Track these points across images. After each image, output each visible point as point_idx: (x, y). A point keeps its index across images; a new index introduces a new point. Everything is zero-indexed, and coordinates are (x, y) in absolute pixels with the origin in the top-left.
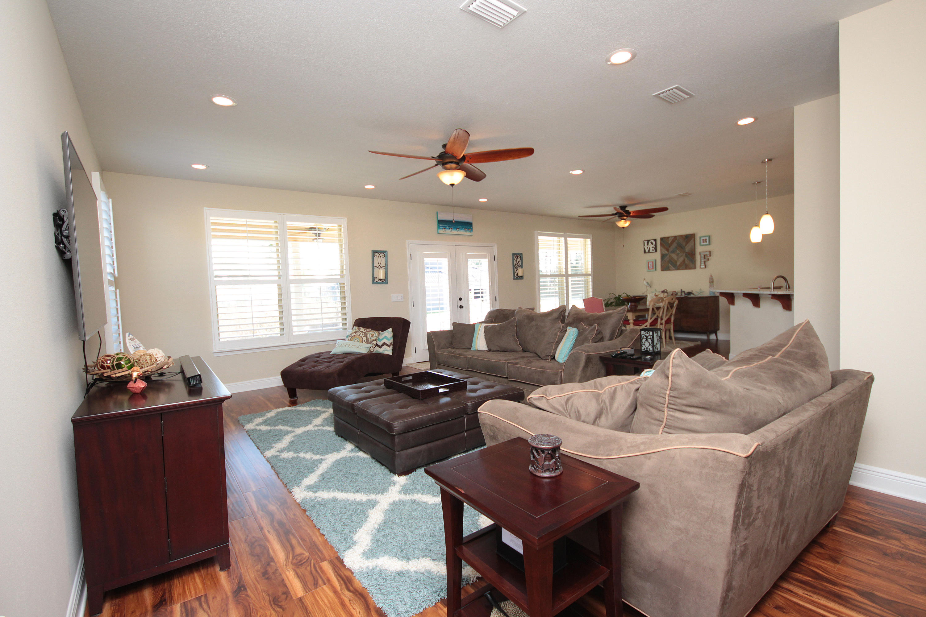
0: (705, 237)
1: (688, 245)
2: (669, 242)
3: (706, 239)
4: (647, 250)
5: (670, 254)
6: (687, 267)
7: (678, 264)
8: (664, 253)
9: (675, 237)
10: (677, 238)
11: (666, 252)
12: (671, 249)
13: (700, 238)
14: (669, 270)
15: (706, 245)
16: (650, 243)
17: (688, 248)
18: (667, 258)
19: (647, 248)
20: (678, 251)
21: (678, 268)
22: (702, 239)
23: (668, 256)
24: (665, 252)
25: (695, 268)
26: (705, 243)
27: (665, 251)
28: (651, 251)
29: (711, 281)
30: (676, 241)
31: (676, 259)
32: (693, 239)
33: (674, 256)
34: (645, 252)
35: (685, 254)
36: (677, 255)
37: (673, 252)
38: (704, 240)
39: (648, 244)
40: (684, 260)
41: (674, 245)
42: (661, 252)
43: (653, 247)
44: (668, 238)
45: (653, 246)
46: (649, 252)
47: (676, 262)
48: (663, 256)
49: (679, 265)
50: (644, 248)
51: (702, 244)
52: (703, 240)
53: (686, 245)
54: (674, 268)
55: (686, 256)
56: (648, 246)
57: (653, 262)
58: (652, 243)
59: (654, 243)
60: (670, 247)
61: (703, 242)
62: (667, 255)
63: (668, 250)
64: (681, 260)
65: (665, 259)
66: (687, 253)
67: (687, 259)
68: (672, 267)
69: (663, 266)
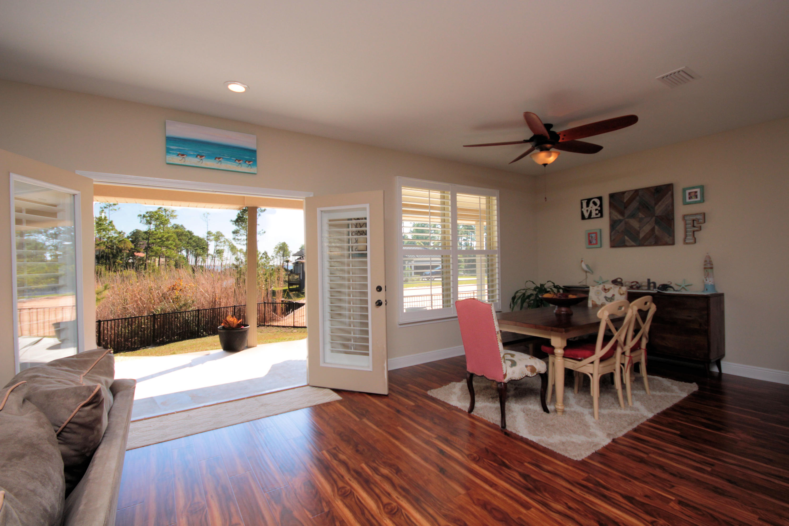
0: (694, 188)
1: (660, 204)
2: (625, 201)
3: (696, 192)
4: (586, 215)
5: (627, 220)
6: (658, 242)
7: (641, 235)
8: (616, 218)
9: (636, 191)
10: (640, 192)
11: (620, 217)
12: (627, 213)
13: (684, 190)
14: (626, 246)
15: (697, 202)
16: (591, 204)
17: (659, 210)
18: (621, 227)
19: (587, 211)
20: (641, 215)
21: (641, 243)
22: (688, 192)
23: (623, 223)
24: (617, 216)
25: (673, 244)
26: (694, 200)
27: (617, 214)
28: (593, 215)
29: (709, 266)
30: (638, 198)
31: (638, 229)
32: (670, 193)
33: (635, 224)
34: (583, 217)
35: (654, 218)
36: (640, 221)
37: (632, 216)
38: (693, 194)
39: (588, 206)
40: (653, 230)
41: (635, 204)
42: (610, 217)
43: (596, 210)
44: (623, 193)
45: (596, 207)
46: (590, 217)
47: (638, 233)
48: (613, 225)
49: (643, 238)
50: (582, 212)
51: (688, 200)
52: (690, 193)
53: (656, 204)
54: (633, 243)
55: (657, 222)
56: (588, 208)
57: (596, 233)
58: (595, 204)
59: (598, 202)
60: (626, 208)
61: (690, 198)
62: (620, 221)
63: (622, 214)
64: (647, 228)
65: (617, 229)
66: (657, 216)
67: (656, 227)
68: (631, 241)
69: (614, 239)
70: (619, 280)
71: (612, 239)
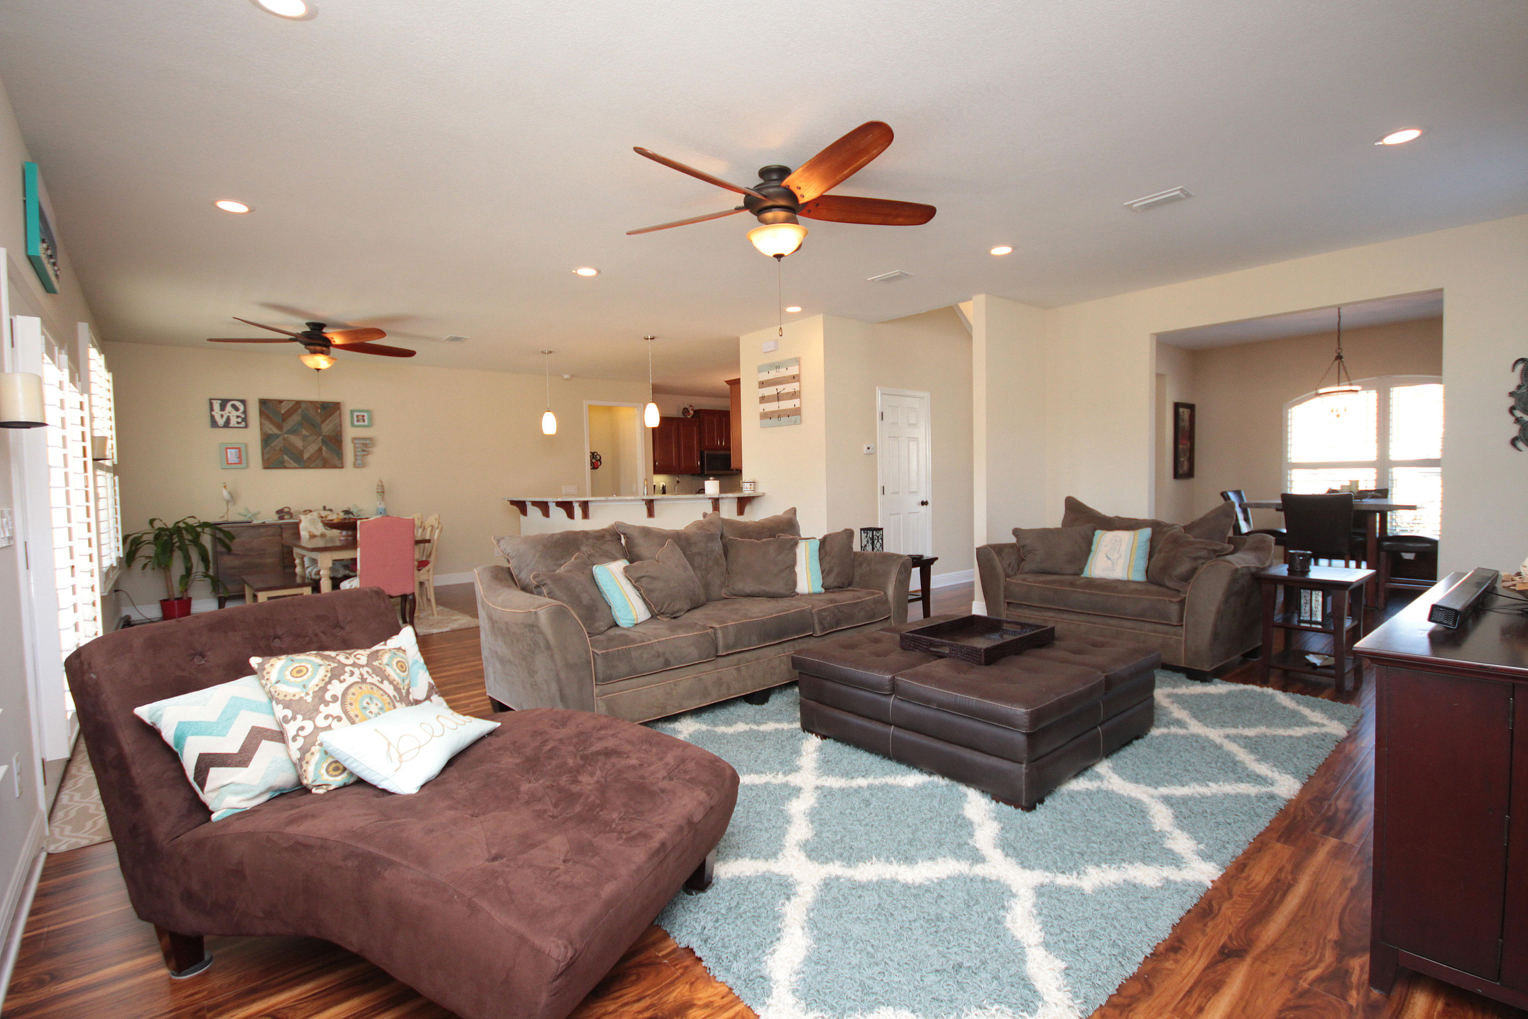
0: (361, 411)
1: (327, 422)
2: (283, 412)
3: (363, 416)
4: (221, 422)
5: (286, 436)
6: (326, 464)
7: (306, 456)
8: (269, 431)
9: (298, 403)
10: (303, 405)
11: (275, 431)
12: (287, 426)
13: (352, 412)
14: (286, 468)
15: (364, 426)
16: (229, 407)
17: (327, 428)
18: (277, 444)
19: (222, 416)
20: (305, 432)
21: (304, 464)
22: (355, 414)
23: (280, 439)
24: (272, 429)
25: (342, 467)
26: (361, 423)
27: (271, 426)
28: (233, 422)
29: (380, 490)
30: (300, 411)
31: (302, 448)
32: (338, 412)
33: (296, 441)
34: (214, 424)
35: (321, 438)
36: (304, 438)
37: (293, 431)
38: (360, 418)
39: (223, 408)
40: (320, 450)
41: (296, 418)
42: (261, 429)
43: (238, 417)
44: (281, 402)
45: (238, 413)
46: (227, 424)
47: (301, 453)
48: (266, 440)
49: (308, 459)
50: (212, 417)
51: (356, 423)
52: (357, 416)
53: (323, 422)
54: (296, 465)
55: (324, 442)
56: (223, 413)
57: (239, 449)
58: (236, 408)
59: (241, 408)
60: (284, 420)
61: (358, 421)
62: (277, 436)
63: (279, 427)
64: (313, 448)
65: (272, 445)
66: (325, 436)
67: (324, 448)
68: (292, 462)
69: (268, 459)
70: (286, 510)
71: (266, 457)
